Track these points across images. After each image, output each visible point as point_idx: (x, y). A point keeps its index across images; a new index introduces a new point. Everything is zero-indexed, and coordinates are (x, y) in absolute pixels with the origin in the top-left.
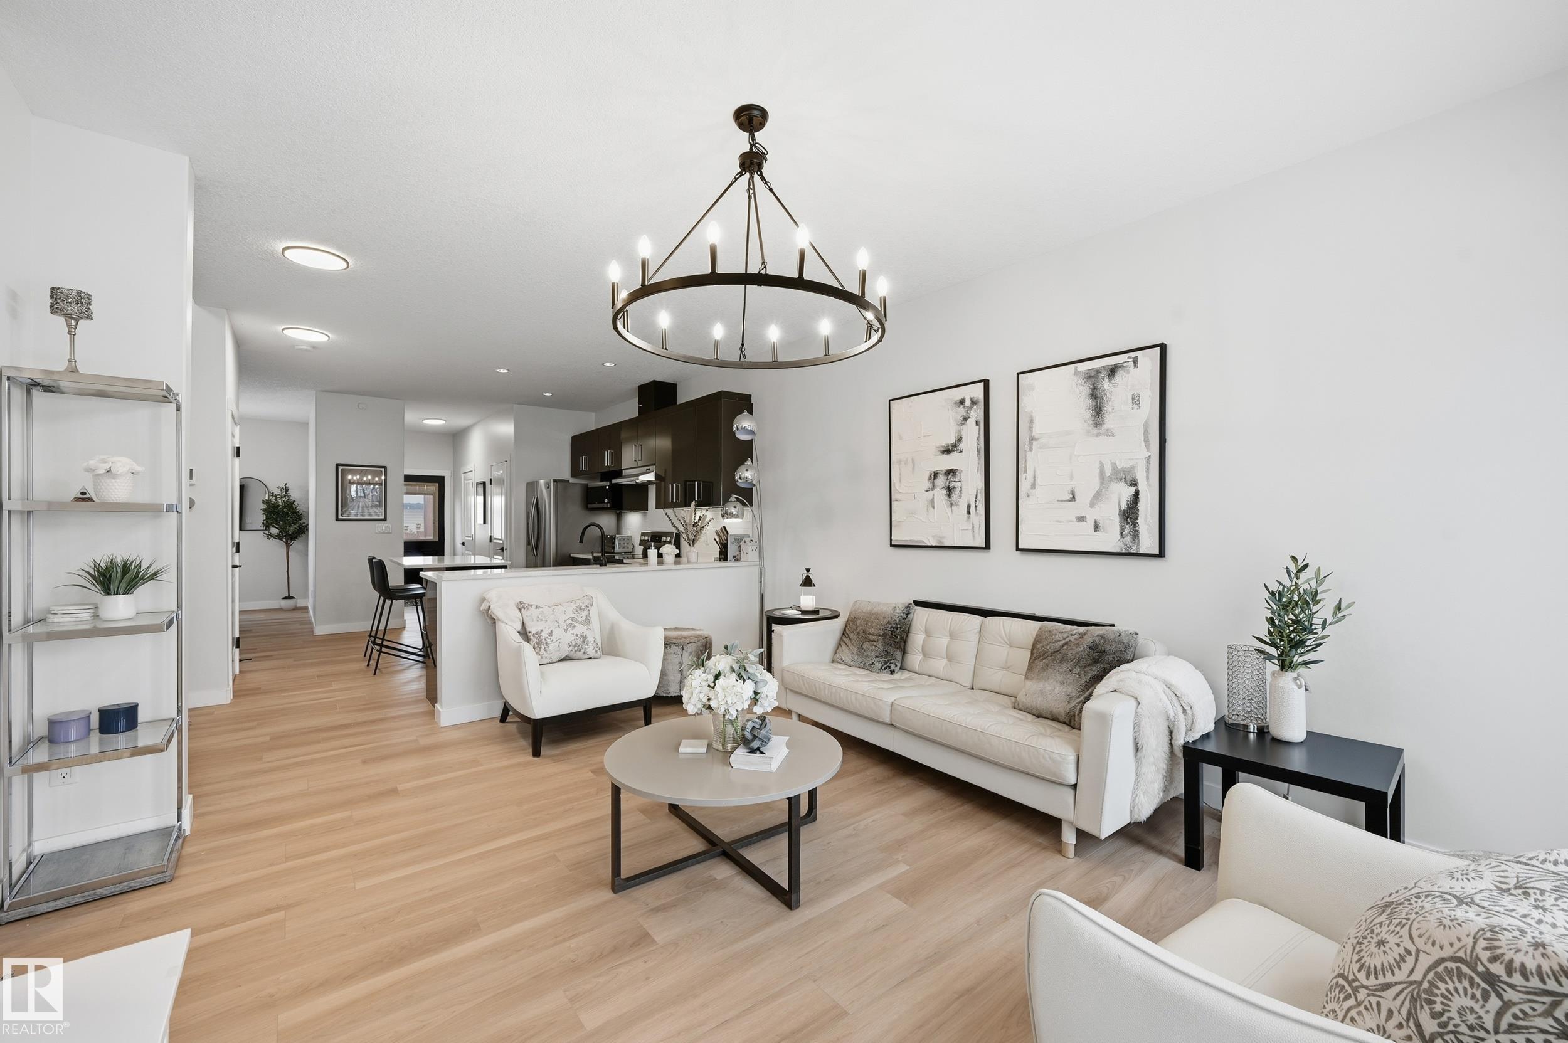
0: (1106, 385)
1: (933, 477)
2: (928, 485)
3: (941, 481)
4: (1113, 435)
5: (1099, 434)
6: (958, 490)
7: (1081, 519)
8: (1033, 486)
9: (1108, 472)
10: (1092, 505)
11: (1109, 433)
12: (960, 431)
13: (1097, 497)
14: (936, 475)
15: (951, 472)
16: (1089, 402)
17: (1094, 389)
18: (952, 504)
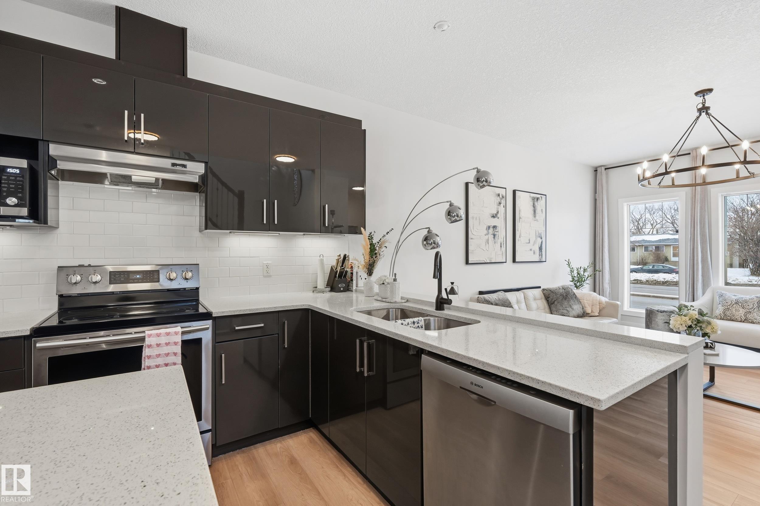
0: (536, 203)
1: (488, 228)
2: (486, 232)
3: (491, 230)
4: (538, 221)
5: (535, 220)
6: (497, 236)
7: (531, 250)
8: (520, 237)
9: (537, 234)
10: (533, 245)
11: (537, 220)
12: (498, 208)
13: (535, 243)
14: (489, 227)
15: (495, 227)
16: (532, 208)
17: (534, 204)
18: (495, 242)
